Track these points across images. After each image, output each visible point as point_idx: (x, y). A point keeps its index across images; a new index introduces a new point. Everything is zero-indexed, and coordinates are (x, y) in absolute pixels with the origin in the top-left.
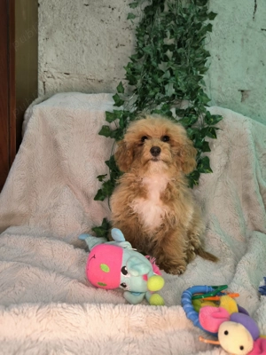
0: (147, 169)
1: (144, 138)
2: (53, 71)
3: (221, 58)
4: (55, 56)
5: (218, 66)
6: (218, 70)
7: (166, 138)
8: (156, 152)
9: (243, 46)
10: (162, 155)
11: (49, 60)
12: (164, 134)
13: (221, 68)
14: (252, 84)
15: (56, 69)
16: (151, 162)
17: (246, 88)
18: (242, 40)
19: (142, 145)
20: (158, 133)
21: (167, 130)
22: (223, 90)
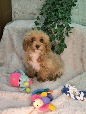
3: (84, 1)
4: (18, 5)
11: (16, 8)
12: (41, 39)
15: (19, 10)
20: (39, 38)
21: (42, 37)
22: (85, 15)
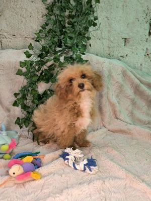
0: (80, 97)
1: (71, 80)
2: (5, 34)
3: (109, 19)
4: (6, 25)
5: (107, 24)
6: (107, 26)
7: (84, 76)
8: (81, 86)
9: (123, 10)
10: (86, 87)
11: (3, 28)
12: (81, 74)
13: (109, 25)
14: (131, 34)
15: (7, 33)
16: (81, 93)
17: (127, 37)
18: (123, 6)
19: (71, 85)
20: (78, 75)
21: (82, 72)
22: (112, 39)
